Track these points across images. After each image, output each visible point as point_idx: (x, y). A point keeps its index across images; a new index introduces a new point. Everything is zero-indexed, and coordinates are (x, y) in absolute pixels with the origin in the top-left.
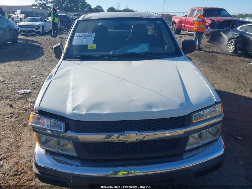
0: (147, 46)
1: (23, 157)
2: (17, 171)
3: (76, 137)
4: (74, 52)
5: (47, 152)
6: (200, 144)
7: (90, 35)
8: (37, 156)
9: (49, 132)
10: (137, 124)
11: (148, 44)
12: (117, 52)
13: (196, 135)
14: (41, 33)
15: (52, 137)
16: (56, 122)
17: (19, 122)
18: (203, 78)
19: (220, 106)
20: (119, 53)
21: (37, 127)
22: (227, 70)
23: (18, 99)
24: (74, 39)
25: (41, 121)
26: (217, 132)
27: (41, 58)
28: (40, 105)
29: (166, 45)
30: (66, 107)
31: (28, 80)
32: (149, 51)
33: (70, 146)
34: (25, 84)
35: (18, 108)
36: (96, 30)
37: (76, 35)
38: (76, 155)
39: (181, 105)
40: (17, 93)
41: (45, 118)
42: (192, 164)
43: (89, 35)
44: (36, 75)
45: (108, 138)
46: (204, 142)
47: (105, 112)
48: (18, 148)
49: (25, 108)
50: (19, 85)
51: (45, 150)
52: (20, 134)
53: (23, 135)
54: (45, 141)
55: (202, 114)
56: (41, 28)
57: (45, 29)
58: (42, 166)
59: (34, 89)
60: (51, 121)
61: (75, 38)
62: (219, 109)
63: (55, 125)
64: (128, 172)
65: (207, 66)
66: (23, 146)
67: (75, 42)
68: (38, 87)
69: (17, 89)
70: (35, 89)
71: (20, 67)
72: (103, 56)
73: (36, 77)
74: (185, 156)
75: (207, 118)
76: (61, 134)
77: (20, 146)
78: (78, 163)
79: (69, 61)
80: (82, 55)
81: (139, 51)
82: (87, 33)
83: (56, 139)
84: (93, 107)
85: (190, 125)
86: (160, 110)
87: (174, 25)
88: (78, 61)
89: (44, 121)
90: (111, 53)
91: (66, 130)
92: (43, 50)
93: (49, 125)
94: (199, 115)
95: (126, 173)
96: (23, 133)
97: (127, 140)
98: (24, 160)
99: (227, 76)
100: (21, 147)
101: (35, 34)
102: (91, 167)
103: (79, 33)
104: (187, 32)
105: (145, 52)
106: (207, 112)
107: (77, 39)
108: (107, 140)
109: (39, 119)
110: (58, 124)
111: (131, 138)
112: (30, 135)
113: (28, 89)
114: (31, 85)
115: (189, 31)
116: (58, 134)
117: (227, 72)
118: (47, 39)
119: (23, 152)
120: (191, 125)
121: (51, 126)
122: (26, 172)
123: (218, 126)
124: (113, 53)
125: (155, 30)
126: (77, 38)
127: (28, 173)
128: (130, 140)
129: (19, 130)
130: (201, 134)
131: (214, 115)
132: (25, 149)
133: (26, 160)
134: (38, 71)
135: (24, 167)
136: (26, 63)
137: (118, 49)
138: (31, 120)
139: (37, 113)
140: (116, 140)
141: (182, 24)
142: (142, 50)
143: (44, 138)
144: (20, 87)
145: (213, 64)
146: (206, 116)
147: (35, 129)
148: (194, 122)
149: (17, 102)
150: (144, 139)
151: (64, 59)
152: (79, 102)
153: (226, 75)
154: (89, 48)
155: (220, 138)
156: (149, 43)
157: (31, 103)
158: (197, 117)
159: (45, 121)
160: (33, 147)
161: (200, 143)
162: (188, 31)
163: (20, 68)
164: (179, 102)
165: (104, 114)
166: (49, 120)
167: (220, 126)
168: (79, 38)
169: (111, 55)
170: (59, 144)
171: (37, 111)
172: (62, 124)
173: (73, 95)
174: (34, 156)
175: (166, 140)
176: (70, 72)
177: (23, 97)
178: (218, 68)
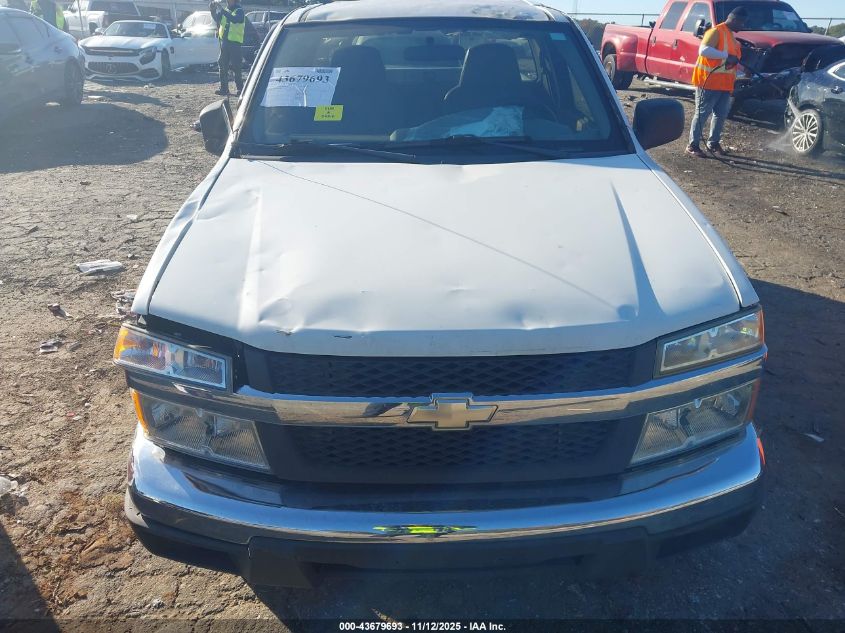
0: (517, 117)
1: (93, 477)
2: (73, 518)
3: (267, 408)
4: (267, 132)
5: (172, 455)
6: (683, 447)
7: (324, 75)
8: (137, 467)
9: (181, 388)
10: (472, 371)
11: (520, 111)
12: (413, 135)
13: (670, 416)
14: (158, 74)
15: (187, 407)
16: (203, 355)
17: (84, 363)
18: (703, 225)
19: (754, 322)
20: (418, 139)
21: (139, 370)
22: (785, 214)
23: (82, 288)
24: (268, 88)
25: (154, 352)
26: (742, 406)
27: (158, 159)
28: (150, 300)
29: (581, 116)
30: (237, 308)
31: (115, 231)
32: (521, 134)
33: (248, 439)
34: (104, 241)
35: (79, 320)
36: (345, 58)
37: (278, 73)
38: (267, 468)
39: (624, 311)
40: (78, 269)
41: (166, 343)
42: (652, 510)
43: (319, 74)
44: (139, 214)
45: (376, 415)
46: (695, 440)
47: (368, 329)
48: (76, 445)
49: (102, 319)
50: (83, 243)
51: (167, 450)
52: (86, 401)
53: (93, 407)
54: (166, 418)
55: (694, 344)
56: (159, 56)
57: (173, 60)
58: (157, 500)
59: (133, 258)
60: (186, 353)
61: (271, 86)
62: (751, 329)
63: (201, 367)
64: (440, 527)
65: (715, 199)
66: (94, 441)
67: (273, 98)
68: (148, 253)
69: (75, 257)
70: (136, 258)
71: (87, 184)
72: (364, 145)
73: (138, 221)
74: (628, 484)
75: (710, 358)
76: (220, 397)
77: (85, 440)
78: (273, 496)
79: (251, 160)
80: (294, 142)
81: (488, 131)
82: (314, 69)
83: (201, 413)
84: (326, 310)
85: (649, 380)
86: (551, 326)
87: (610, 57)
88: (281, 160)
89: (163, 354)
90: (392, 137)
91: (236, 385)
92: (166, 130)
93: (182, 366)
94: (683, 347)
95: (430, 531)
96: (95, 399)
97: (436, 423)
98: (95, 486)
99: (786, 233)
100: (87, 445)
101: (137, 77)
102: (314, 508)
103: (286, 69)
104: (654, 81)
105: (506, 135)
106: (710, 337)
107: (280, 87)
108: (370, 420)
109: (146, 345)
110: (211, 364)
111: (449, 416)
112: (119, 406)
113: (112, 258)
114: (124, 246)
115: (659, 79)
116: (211, 397)
117: (784, 219)
118: (178, 97)
119: (93, 458)
120: (652, 382)
121: (187, 369)
122: (102, 524)
123: (746, 387)
124: (398, 136)
125: (543, 64)
126: (278, 84)
127: (108, 527)
128: (444, 424)
129: (81, 390)
130: (686, 411)
131: (732, 349)
132: (102, 448)
133: (103, 484)
134: (146, 199)
135: (97, 506)
136: (109, 172)
137: (419, 125)
138: (122, 349)
139: (140, 325)
140: (402, 423)
141: (638, 55)
142: (499, 130)
143: (161, 411)
144: (86, 249)
145: (739, 191)
146: (707, 351)
147: (134, 379)
148: (663, 369)
149: (78, 301)
150: (493, 422)
151: (234, 154)
152: (281, 292)
153: (781, 228)
154: (318, 117)
155: (751, 429)
156: (523, 108)
157: (122, 303)
158: (677, 353)
159: (168, 354)
160: (125, 443)
161: (681, 443)
162: (655, 78)
163: (87, 188)
164: (617, 302)
165: (363, 334)
166: (182, 350)
167: (753, 389)
168: (287, 83)
169: (392, 142)
170: (210, 431)
171: (142, 321)
172: (223, 361)
173: (261, 270)
174: (130, 467)
175: (566, 426)
176: (255, 194)
177: (96, 284)
178: (757, 206)
